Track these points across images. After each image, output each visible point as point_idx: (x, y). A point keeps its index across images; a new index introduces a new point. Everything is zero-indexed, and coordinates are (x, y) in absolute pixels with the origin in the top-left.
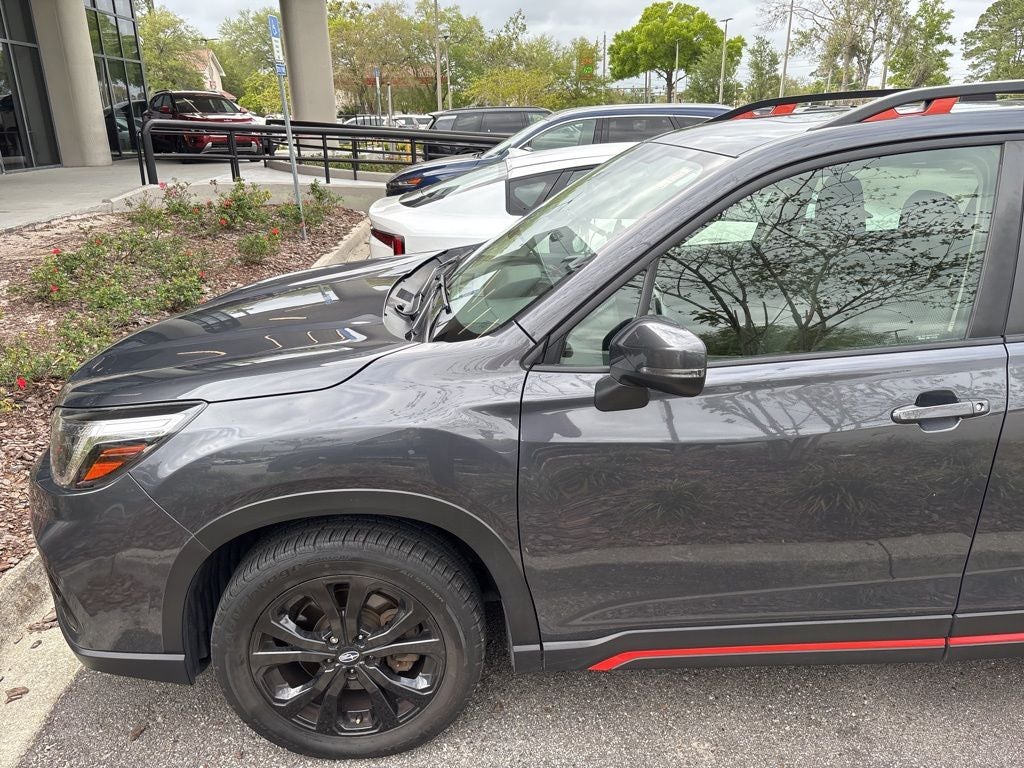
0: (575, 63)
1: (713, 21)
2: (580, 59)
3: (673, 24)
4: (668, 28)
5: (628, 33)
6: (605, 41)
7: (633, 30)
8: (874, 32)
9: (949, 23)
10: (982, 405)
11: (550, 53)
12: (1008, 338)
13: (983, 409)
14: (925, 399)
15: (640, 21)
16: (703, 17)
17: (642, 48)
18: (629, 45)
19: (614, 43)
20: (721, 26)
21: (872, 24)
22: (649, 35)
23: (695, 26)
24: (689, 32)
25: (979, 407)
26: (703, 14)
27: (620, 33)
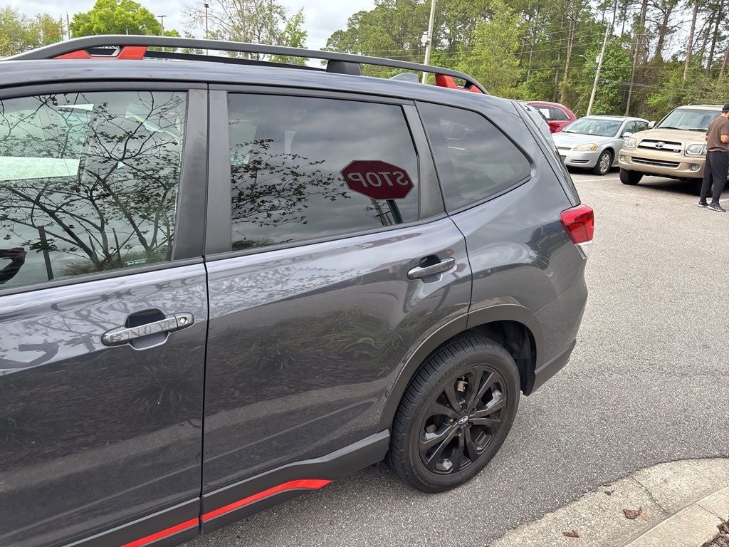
0: (41, 33)
1: (152, 16)
2: (46, 30)
3: (121, 13)
4: (117, 15)
5: (84, 15)
6: (68, 19)
7: (90, 14)
8: (259, 38)
9: (305, 39)
10: (185, 318)
11: (17, 23)
12: (207, 257)
13: (186, 322)
14: (133, 321)
15: (95, 7)
16: (145, 12)
17: (97, 28)
18: (87, 24)
19: (74, 22)
20: (159, 20)
21: (257, 33)
22: (102, 18)
23: (140, 17)
24: (134, 20)
25: (182, 321)
26: (144, 9)
27: (78, 14)
